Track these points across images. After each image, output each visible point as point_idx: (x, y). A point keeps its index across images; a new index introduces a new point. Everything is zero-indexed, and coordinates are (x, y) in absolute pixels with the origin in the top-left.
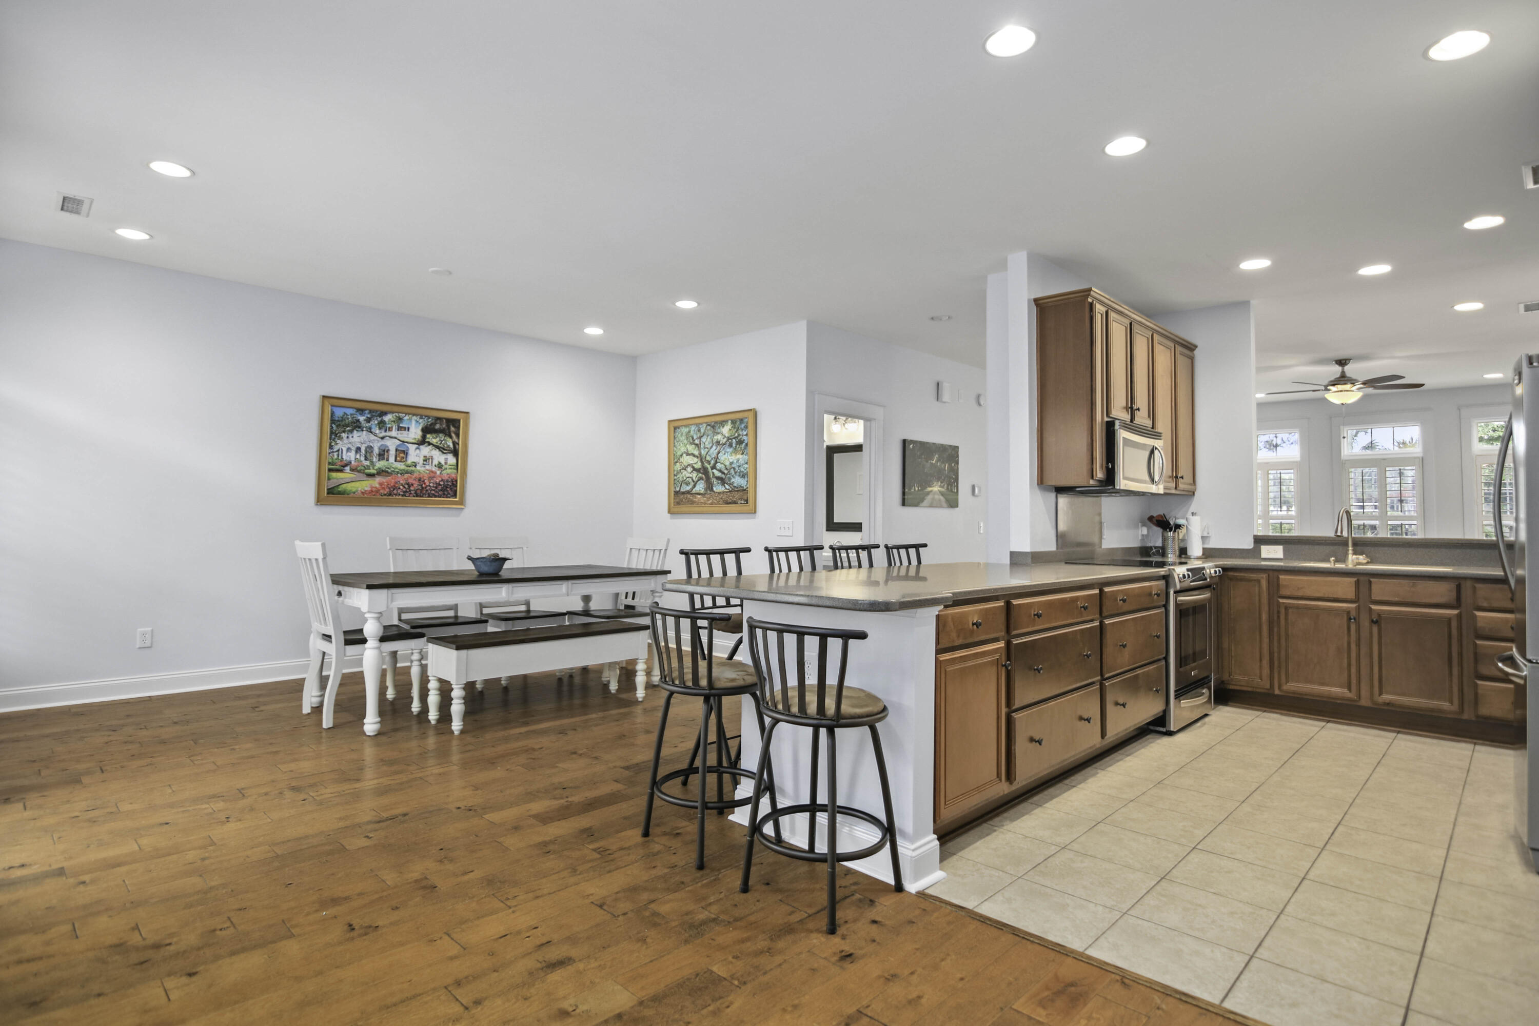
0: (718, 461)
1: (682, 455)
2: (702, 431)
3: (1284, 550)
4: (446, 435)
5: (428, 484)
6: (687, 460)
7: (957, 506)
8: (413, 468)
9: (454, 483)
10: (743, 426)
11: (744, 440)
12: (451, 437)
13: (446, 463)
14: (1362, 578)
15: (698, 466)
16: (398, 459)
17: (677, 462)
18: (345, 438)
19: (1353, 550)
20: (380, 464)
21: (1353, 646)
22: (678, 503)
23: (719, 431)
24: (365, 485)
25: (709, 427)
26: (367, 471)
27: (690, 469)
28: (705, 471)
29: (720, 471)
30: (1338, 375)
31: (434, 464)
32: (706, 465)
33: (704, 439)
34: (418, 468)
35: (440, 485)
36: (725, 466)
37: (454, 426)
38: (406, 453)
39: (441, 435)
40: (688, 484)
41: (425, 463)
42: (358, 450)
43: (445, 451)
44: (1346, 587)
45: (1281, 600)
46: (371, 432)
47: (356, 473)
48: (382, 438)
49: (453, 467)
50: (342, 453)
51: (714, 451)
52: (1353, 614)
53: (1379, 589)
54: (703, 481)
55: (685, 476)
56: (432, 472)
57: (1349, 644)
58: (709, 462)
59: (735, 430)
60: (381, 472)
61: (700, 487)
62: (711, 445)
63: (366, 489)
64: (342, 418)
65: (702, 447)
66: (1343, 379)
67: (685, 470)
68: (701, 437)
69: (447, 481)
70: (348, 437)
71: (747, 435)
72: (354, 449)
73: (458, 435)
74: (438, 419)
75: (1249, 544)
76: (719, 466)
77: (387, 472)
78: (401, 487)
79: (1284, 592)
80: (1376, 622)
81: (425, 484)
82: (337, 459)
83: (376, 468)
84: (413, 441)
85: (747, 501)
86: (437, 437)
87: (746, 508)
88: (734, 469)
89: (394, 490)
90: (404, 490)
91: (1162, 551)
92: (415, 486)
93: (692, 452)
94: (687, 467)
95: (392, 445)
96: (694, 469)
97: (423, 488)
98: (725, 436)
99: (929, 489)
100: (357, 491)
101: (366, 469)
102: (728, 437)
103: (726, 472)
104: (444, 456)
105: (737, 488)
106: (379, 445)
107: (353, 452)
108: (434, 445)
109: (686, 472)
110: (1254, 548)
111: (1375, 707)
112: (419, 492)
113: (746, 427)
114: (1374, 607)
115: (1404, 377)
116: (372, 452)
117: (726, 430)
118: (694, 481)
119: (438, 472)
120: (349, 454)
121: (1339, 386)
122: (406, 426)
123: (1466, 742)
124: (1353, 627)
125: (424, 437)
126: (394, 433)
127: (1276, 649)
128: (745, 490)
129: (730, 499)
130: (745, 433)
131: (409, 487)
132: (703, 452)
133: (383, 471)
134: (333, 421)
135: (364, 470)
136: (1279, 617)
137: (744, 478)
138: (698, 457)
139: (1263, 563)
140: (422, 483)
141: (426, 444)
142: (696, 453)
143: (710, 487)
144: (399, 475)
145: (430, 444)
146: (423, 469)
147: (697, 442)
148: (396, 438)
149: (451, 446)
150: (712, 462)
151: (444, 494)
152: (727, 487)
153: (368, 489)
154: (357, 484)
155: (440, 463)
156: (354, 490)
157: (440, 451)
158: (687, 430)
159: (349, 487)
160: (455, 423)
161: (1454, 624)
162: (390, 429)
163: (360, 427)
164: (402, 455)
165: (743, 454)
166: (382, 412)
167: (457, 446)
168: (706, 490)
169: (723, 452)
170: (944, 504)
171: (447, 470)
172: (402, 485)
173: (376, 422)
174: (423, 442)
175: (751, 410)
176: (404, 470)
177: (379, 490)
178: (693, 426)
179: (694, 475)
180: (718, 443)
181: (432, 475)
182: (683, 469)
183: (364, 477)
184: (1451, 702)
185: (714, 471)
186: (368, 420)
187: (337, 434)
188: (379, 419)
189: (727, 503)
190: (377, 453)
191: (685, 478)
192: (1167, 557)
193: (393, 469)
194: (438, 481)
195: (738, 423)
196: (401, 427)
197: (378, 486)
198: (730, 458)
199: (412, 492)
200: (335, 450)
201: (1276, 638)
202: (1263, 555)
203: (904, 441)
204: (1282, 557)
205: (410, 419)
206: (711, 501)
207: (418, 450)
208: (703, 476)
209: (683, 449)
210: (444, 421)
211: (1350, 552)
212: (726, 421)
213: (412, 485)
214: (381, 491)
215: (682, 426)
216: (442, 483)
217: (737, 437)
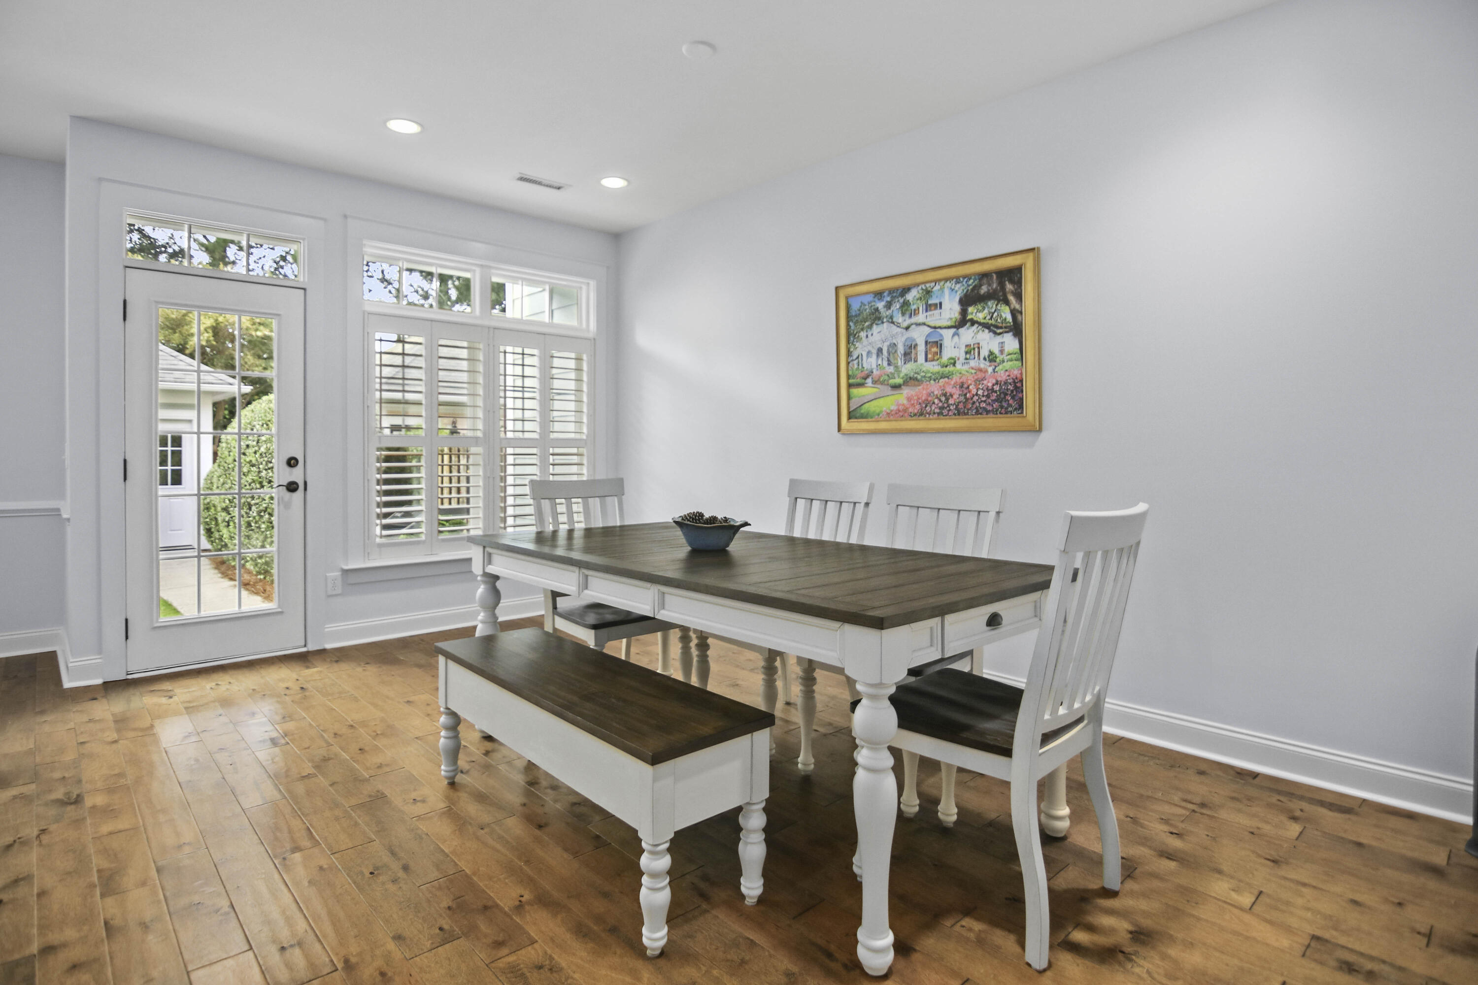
4: (999, 301)
5: (974, 391)
8: (951, 368)
9: (1019, 385)
12: (1007, 302)
13: (1002, 352)
16: (930, 356)
18: (864, 339)
20: (907, 369)
24: (890, 402)
26: (892, 381)
31: (982, 357)
34: (959, 366)
35: (993, 390)
37: (1012, 282)
38: (939, 345)
39: (990, 303)
41: (968, 356)
42: (880, 350)
43: (999, 331)
46: (893, 323)
47: (879, 386)
48: (907, 328)
49: (1014, 356)
50: (862, 360)
56: (980, 370)
60: (910, 381)
63: (892, 408)
64: (859, 310)
69: (1006, 383)
70: (867, 336)
72: (874, 351)
73: (1019, 296)
74: (985, 276)
77: (916, 379)
78: (936, 401)
81: (970, 392)
82: (858, 368)
83: (902, 375)
84: (949, 323)
86: (984, 308)
89: (926, 407)
90: (940, 405)
92: (955, 397)
95: (919, 335)
97: (967, 399)
100: (881, 412)
101: (890, 378)
104: (999, 339)
106: (903, 339)
107: (874, 356)
108: (980, 324)
112: (961, 406)
116: (896, 351)
119: (990, 370)
120: (869, 359)
122: (937, 301)
125: (964, 312)
126: (921, 317)
131: (947, 399)
133: (910, 378)
134: (849, 318)
135: (888, 381)
140: (965, 391)
141: (968, 324)
144: (932, 382)
145: (973, 322)
146: (966, 367)
148: (924, 324)
149: (1009, 318)
151: (1002, 407)
153: (894, 408)
154: (881, 402)
155: (991, 353)
156: (877, 411)
157: (990, 331)
159: (872, 407)
160: (1013, 275)
162: (916, 312)
163: (879, 318)
164: (934, 349)
166: (904, 289)
167: (1019, 317)
171: (1005, 364)
172: (937, 398)
173: (898, 307)
174: (963, 321)
176: (938, 373)
177: (907, 408)
181: (980, 375)
183: (887, 390)
186: (889, 306)
187: (855, 335)
188: (901, 300)
190: (903, 352)
193: (923, 374)
194: (990, 385)
196: (930, 305)
197: (905, 402)
199: (952, 407)
200: (855, 357)
205: (942, 289)
207: (956, 338)
210: (995, 276)
213: (951, 396)
214: (910, 410)
216: (997, 388)
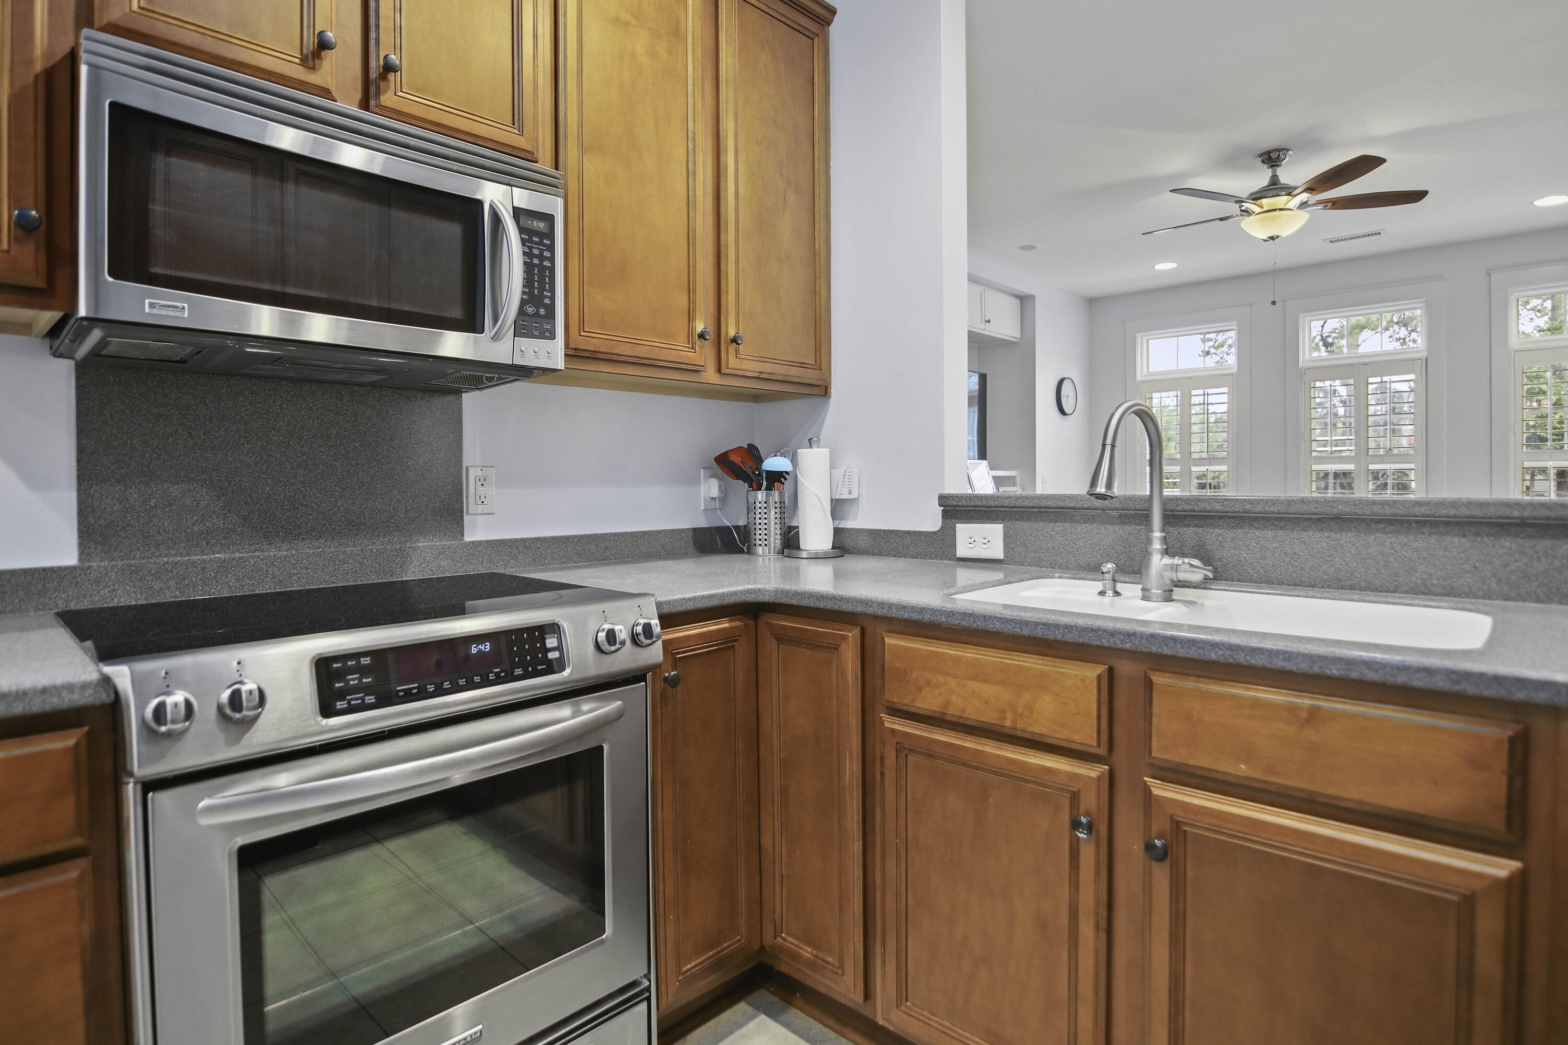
3: (1006, 536)
14: (1130, 673)
19: (1164, 540)
21: (1089, 930)
30: (1265, 182)
44: (1073, 698)
45: (891, 723)
52: (1091, 806)
53: (1177, 719)
57: (1074, 916)
66: (1275, 187)
75: (928, 518)
79: (896, 693)
80: (1162, 855)
110: (941, 528)
114: (1162, 791)
121: (1265, 202)
124: (1087, 855)
136: (882, 772)
161: (1489, 925)
202: (962, 551)
211: (1157, 545)
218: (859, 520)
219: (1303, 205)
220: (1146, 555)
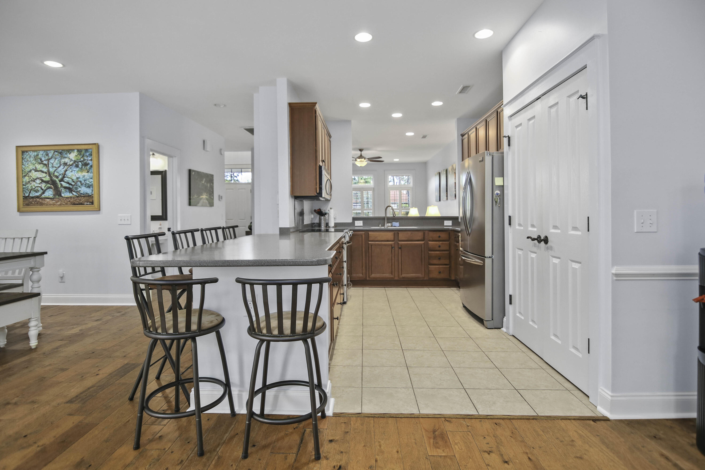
0: (66, 176)
1: (30, 171)
2: (50, 155)
3: (363, 223)
6: (34, 174)
7: (213, 206)
10: (88, 154)
11: (89, 163)
14: (396, 232)
15: (48, 178)
17: (25, 176)
19: (387, 222)
21: (393, 258)
22: (28, 205)
23: (66, 156)
25: (56, 153)
27: (38, 181)
28: (54, 183)
29: (68, 183)
30: (359, 155)
32: (54, 178)
33: (52, 161)
36: (72, 180)
40: (37, 191)
44: (390, 236)
45: (370, 242)
51: (61, 170)
52: (393, 246)
53: (402, 236)
54: (52, 190)
55: (34, 186)
57: (392, 257)
58: (57, 177)
59: (81, 156)
61: (49, 193)
62: (59, 165)
65: (50, 166)
66: (361, 157)
67: (34, 181)
68: (49, 160)
71: (91, 160)
75: (350, 221)
76: (66, 179)
79: (370, 239)
80: (400, 248)
85: (92, 203)
87: (90, 207)
88: (80, 182)
91: (319, 225)
93: (41, 169)
94: (36, 179)
96: (43, 181)
98: (72, 160)
99: (202, 197)
102: (75, 161)
103: (73, 184)
105: (84, 194)
109: (35, 183)
110: (352, 222)
111: (400, 279)
113: (91, 155)
114: (400, 243)
115: (382, 158)
117: (73, 156)
118: (42, 189)
121: (360, 159)
123: (425, 287)
124: (393, 250)
127: (367, 262)
128: (91, 196)
129: (78, 202)
130: (90, 159)
132: (52, 170)
136: (369, 249)
137: (90, 188)
138: (46, 173)
139: (356, 228)
142: (45, 170)
143: (58, 193)
147: (45, 162)
150: (60, 177)
152: (74, 193)
158: (36, 154)
161: (423, 246)
165: (88, 172)
168: (54, 195)
169: (70, 170)
170: (208, 205)
175: (95, 144)
178: (41, 152)
179: (43, 185)
180: (65, 164)
182: (32, 181)
184: (422, 274)
185: (62, 183)
189: (74, 204)
191: (34, 187)
192: (322, 227)
195: (83, 152)
198: (76, 174)
201: (367, 258)
202: (356, 225)
203: (190, 171)
204: (362, 225)
206: (59, 203)
208: (52, 186)
209: (31, 167)
212: (74, 150)
215: (30, 151)
217: (83, 161)
218: (337, 221)
219: (366, 161)
220: (385, 223)
